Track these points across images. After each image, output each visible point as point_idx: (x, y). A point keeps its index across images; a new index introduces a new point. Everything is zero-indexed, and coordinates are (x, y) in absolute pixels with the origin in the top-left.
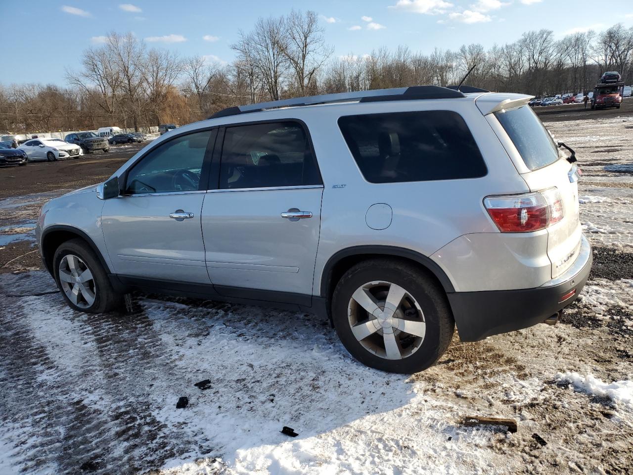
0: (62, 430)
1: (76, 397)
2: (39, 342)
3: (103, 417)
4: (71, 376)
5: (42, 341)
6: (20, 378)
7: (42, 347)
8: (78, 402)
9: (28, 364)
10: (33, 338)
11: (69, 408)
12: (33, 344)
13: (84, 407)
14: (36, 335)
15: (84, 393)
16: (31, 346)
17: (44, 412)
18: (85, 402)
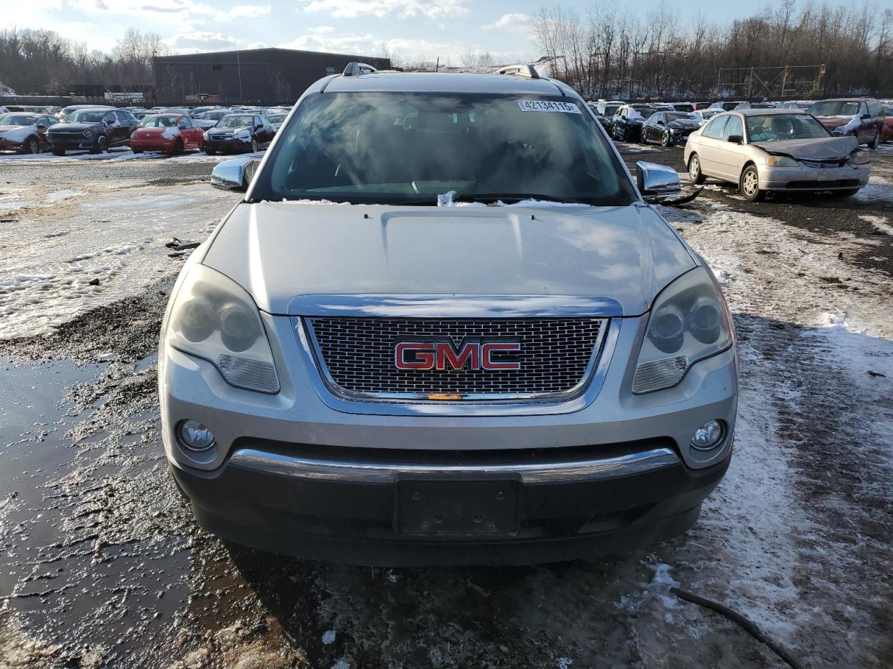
0: (790, 349)
1: (766, 363)
2: (783, 449)
3: (754, 343)
4: (763, 380)
5: (777, 449)
6: (821, 403)
7: (782, 436)
8: (768, 359)
9: (807, 419)
10: (790, 464)
11: (778, 358)
12: (795, 451)
13: (764, 354)
14: (783, 467)
15: (759, 364)
16: (798, 447)
17: (801, 364)
18: (761, 357)
